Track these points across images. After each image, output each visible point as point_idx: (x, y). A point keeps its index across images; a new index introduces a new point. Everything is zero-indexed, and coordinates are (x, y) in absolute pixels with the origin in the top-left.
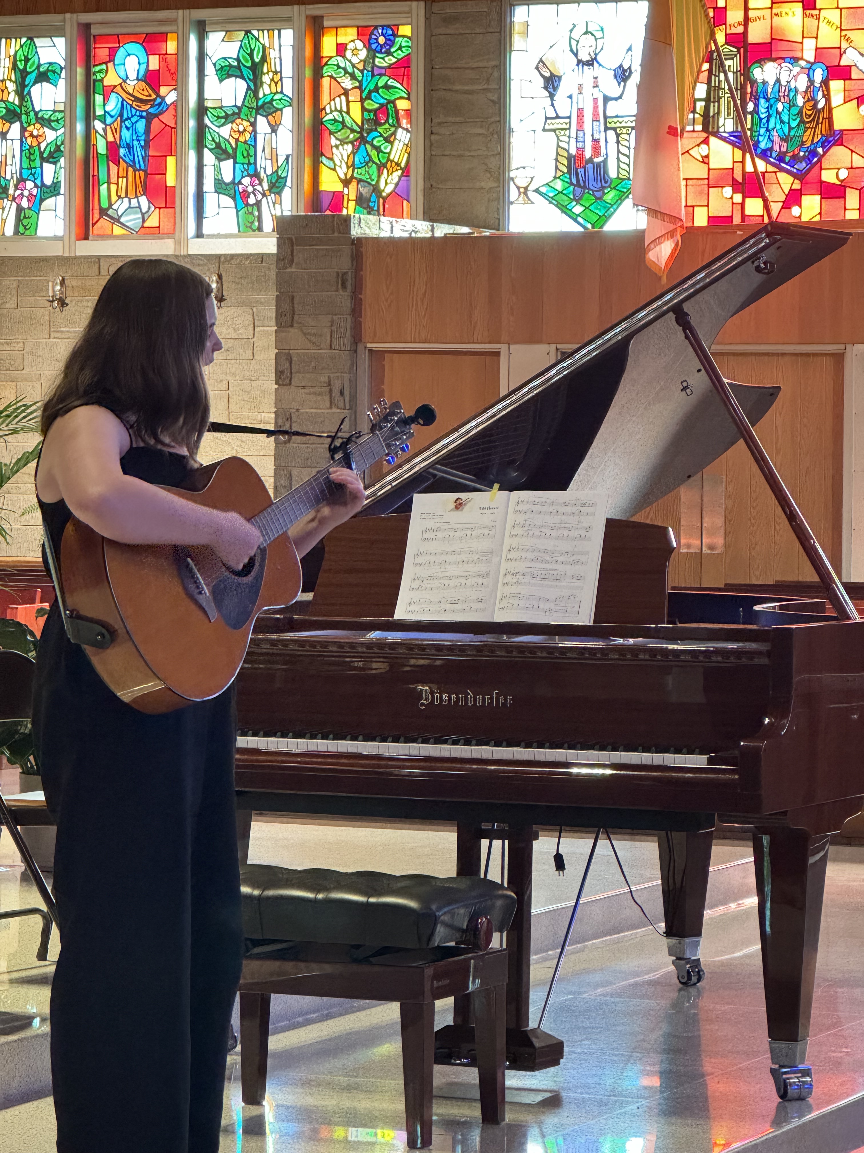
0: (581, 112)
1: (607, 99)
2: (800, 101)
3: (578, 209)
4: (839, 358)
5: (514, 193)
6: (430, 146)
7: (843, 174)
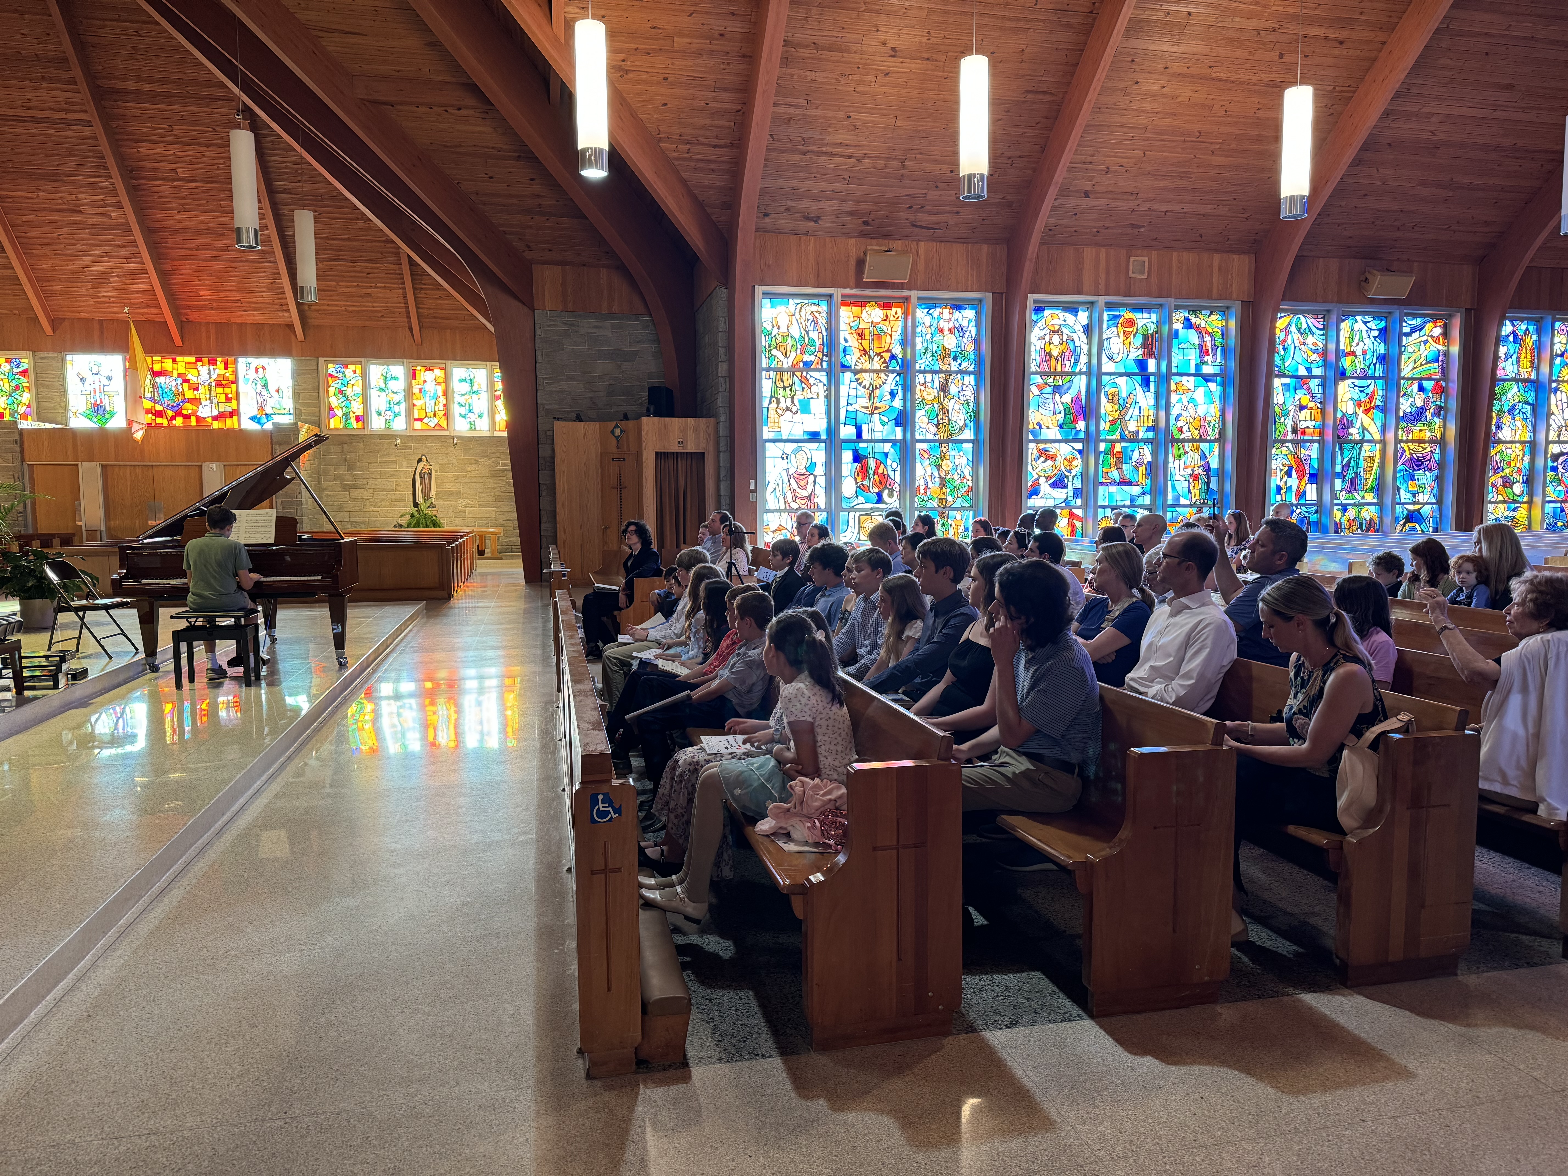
0: (95, 389)
1: (104, 386)
2: (173, 389)
3: (96, 420)
4: (201, 466)
5: (71, 414)
6: (37, 398)
7: (190, 411)
